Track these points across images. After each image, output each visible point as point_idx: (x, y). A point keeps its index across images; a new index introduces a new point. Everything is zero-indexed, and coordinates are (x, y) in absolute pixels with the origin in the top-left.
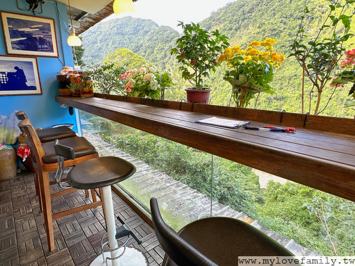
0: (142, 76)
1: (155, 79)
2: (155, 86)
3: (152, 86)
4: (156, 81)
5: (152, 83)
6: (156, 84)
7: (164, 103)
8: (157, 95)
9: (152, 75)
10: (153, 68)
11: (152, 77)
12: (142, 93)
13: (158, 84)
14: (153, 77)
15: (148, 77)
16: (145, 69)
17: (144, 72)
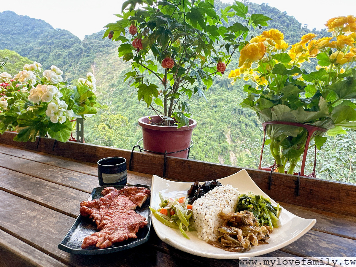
0: (25, 90)
1: (61, 99)
2: (61, 114)
3: (53, 115)
4: (63, 103)
5: (54, 108)
6: (64, 110)
7: (87, 150)
8: (66, 132)
9: (51, 90)
10: (53, 74)
11: (52, 94)
12: (27, 130)
13: (69, 109)
14: (56, 95)
15: (40, 95)
16: (31, 73)
17: (30, 81)
